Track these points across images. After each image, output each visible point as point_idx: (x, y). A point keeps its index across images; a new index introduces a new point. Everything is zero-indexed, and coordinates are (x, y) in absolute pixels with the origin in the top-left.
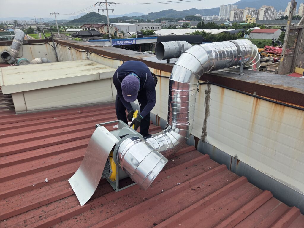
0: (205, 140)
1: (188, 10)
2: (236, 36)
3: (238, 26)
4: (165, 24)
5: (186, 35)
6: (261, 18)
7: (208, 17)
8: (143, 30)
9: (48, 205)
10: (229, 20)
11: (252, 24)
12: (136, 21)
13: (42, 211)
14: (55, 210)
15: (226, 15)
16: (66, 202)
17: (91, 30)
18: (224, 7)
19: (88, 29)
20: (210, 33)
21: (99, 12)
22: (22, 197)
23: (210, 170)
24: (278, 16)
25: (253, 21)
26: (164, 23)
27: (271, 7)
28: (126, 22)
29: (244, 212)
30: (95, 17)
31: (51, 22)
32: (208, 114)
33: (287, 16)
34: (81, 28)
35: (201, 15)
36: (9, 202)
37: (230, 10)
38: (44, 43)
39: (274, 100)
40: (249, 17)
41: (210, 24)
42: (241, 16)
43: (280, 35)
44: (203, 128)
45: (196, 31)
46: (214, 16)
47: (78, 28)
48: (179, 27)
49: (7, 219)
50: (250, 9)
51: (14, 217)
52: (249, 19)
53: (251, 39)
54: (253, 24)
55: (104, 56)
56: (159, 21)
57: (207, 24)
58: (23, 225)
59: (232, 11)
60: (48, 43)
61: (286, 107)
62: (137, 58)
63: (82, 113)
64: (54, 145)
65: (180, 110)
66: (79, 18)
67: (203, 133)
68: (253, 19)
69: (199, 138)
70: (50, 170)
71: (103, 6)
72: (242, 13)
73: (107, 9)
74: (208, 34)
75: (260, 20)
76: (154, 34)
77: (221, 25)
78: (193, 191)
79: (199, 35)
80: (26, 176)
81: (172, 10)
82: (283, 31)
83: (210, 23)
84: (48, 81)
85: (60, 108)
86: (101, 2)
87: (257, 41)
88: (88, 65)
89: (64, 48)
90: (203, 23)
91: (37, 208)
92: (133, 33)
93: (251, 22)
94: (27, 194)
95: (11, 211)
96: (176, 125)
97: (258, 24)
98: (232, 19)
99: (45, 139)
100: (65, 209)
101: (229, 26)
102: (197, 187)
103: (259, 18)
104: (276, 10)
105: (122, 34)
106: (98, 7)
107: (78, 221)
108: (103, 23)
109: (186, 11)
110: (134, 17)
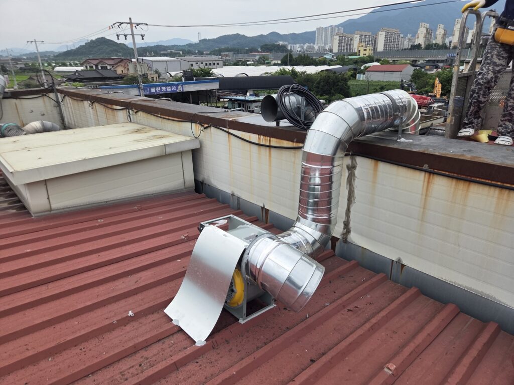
0: (349, 240)
1: (266, 34)
2: (345, 76)
3: (346, 60)
4: (228, 58)
5: (265, 75)
6: (380, 48)
7: (297, 46)
8: (193, 68)
9: (147, 349)
10: (331, 51)
11: (367, 56)
12: (179, 53)
13: (142, 357)
14: (161, 353)
15: (326, 44)
16: (172, 342)
17: (100, 68)
18: (322, 30)
19: (94, 68)
20: (304, 73)
21: (118, 39)
22: (101, 341)
23: (364, 282)
24: (406, 44)
25: (369, 52)
26: (226, 56)
27: (394, 30)
28: (161, 55)
29: (429, 334)
30: (106, 47)
31: (24, 55)
32: (353, 201)
33: (419, 43)
34: (82, 65)
35: (286, 43)
36: (84, 350)
37: (332, 36)
38: (40, 95)
39: (455, 175)
40: (362, 46)
41: (302, 57)
42: (350, 45)
43: (412, 74)
44: (344, 222)
45: (281, 69)
46: (307, 44)
47: (76, 65)
48: (253, 62)
49: (92, 373)
50: (363, 33)
51: (102, 370)
52: (362, 49)
53: (368, 81)
54: (369, 56)
55: (162, 116)
56: (218, 52)
57: (298, 58)
58: (121, 379)
59: (335, 37)
60: (47, 95)
61: (472, 183)
62: (226, 119)
63: (141, 210)
64: (118, 262)
65: (319, 196)
66: (77, 48)
67: (344, 229)
68: (368, 49)
69: (339, 237)
70: (127, 299)
71: (126, 29)
72: (351, 39)
73: (133, 35)
74: (301, 75)
75: (378, 50)
76: (212, 74)
77: (320, 58)
78: (350, 312)
79: (286, 76)
80: (95, 311)
81: (239, 34)
82: (415, 68)
83: (303, 55)
84: (85, 160)
85: (104, 203)
86: (122, 22)
87: (377, 83)
88: (138, 131)
89: (80, 104)
90: (291, 56)
91: (132, 354)
92: (175, 73)
93: (365, 54)
94: (107, 336)
95: (96, 361)
96: (313, 218)
97: (376, 57)
98: (335, 50)
99: (99, 254)
100: (175, 351)
101: (332, 61)
102: (353, 306)
103: (377, 48)
104: (402, 35)
105: (157, 75)
106: (117, 30)
107: (200, 366)
108: (120, 56)
109: (262, 36)
110: (175, 46)
